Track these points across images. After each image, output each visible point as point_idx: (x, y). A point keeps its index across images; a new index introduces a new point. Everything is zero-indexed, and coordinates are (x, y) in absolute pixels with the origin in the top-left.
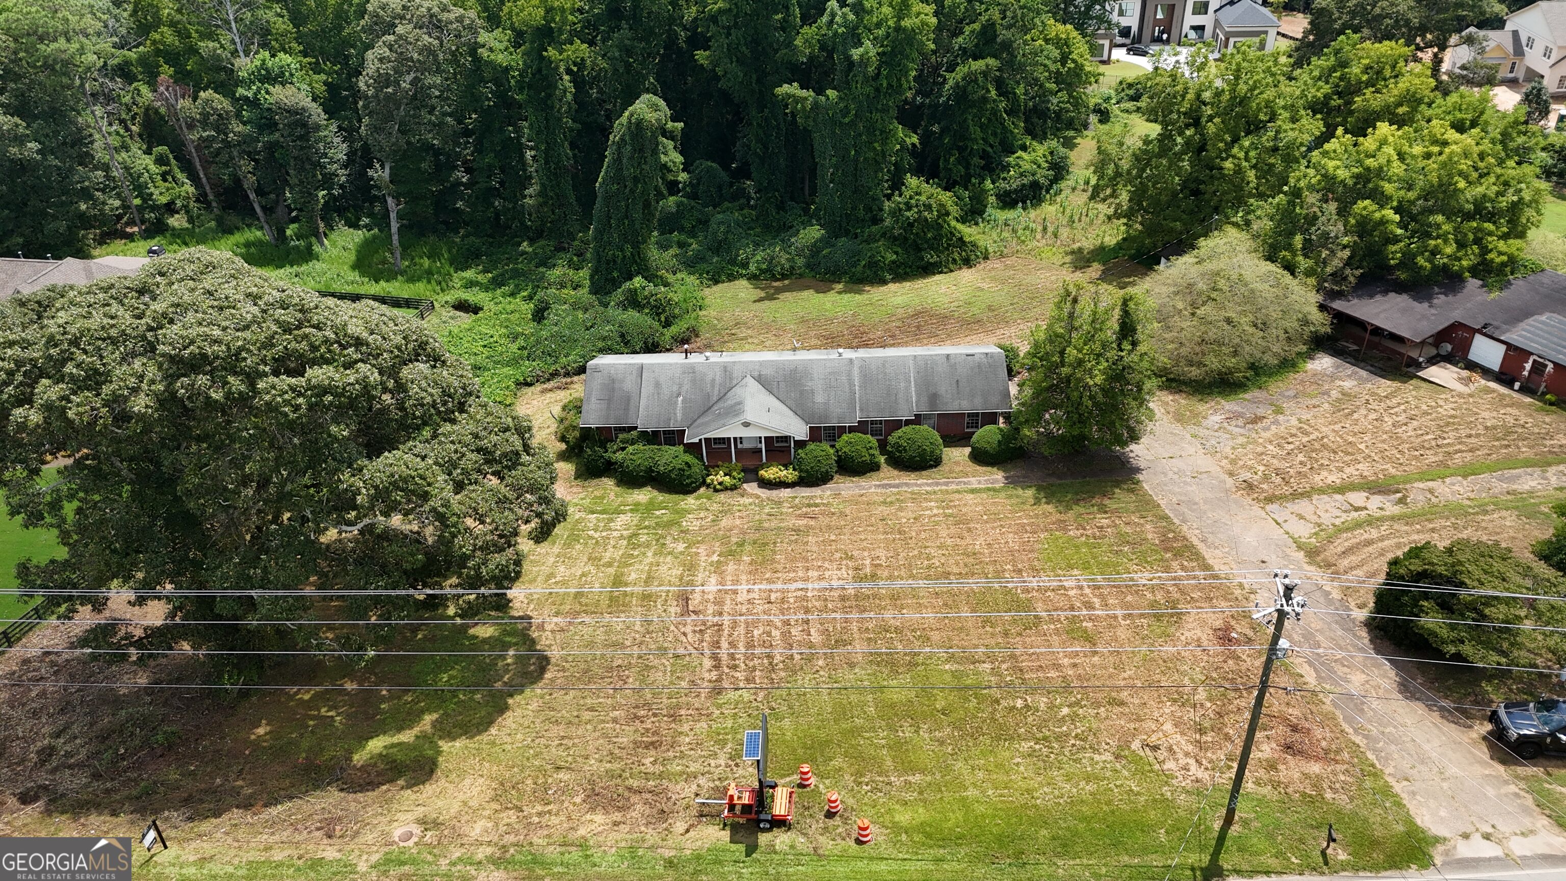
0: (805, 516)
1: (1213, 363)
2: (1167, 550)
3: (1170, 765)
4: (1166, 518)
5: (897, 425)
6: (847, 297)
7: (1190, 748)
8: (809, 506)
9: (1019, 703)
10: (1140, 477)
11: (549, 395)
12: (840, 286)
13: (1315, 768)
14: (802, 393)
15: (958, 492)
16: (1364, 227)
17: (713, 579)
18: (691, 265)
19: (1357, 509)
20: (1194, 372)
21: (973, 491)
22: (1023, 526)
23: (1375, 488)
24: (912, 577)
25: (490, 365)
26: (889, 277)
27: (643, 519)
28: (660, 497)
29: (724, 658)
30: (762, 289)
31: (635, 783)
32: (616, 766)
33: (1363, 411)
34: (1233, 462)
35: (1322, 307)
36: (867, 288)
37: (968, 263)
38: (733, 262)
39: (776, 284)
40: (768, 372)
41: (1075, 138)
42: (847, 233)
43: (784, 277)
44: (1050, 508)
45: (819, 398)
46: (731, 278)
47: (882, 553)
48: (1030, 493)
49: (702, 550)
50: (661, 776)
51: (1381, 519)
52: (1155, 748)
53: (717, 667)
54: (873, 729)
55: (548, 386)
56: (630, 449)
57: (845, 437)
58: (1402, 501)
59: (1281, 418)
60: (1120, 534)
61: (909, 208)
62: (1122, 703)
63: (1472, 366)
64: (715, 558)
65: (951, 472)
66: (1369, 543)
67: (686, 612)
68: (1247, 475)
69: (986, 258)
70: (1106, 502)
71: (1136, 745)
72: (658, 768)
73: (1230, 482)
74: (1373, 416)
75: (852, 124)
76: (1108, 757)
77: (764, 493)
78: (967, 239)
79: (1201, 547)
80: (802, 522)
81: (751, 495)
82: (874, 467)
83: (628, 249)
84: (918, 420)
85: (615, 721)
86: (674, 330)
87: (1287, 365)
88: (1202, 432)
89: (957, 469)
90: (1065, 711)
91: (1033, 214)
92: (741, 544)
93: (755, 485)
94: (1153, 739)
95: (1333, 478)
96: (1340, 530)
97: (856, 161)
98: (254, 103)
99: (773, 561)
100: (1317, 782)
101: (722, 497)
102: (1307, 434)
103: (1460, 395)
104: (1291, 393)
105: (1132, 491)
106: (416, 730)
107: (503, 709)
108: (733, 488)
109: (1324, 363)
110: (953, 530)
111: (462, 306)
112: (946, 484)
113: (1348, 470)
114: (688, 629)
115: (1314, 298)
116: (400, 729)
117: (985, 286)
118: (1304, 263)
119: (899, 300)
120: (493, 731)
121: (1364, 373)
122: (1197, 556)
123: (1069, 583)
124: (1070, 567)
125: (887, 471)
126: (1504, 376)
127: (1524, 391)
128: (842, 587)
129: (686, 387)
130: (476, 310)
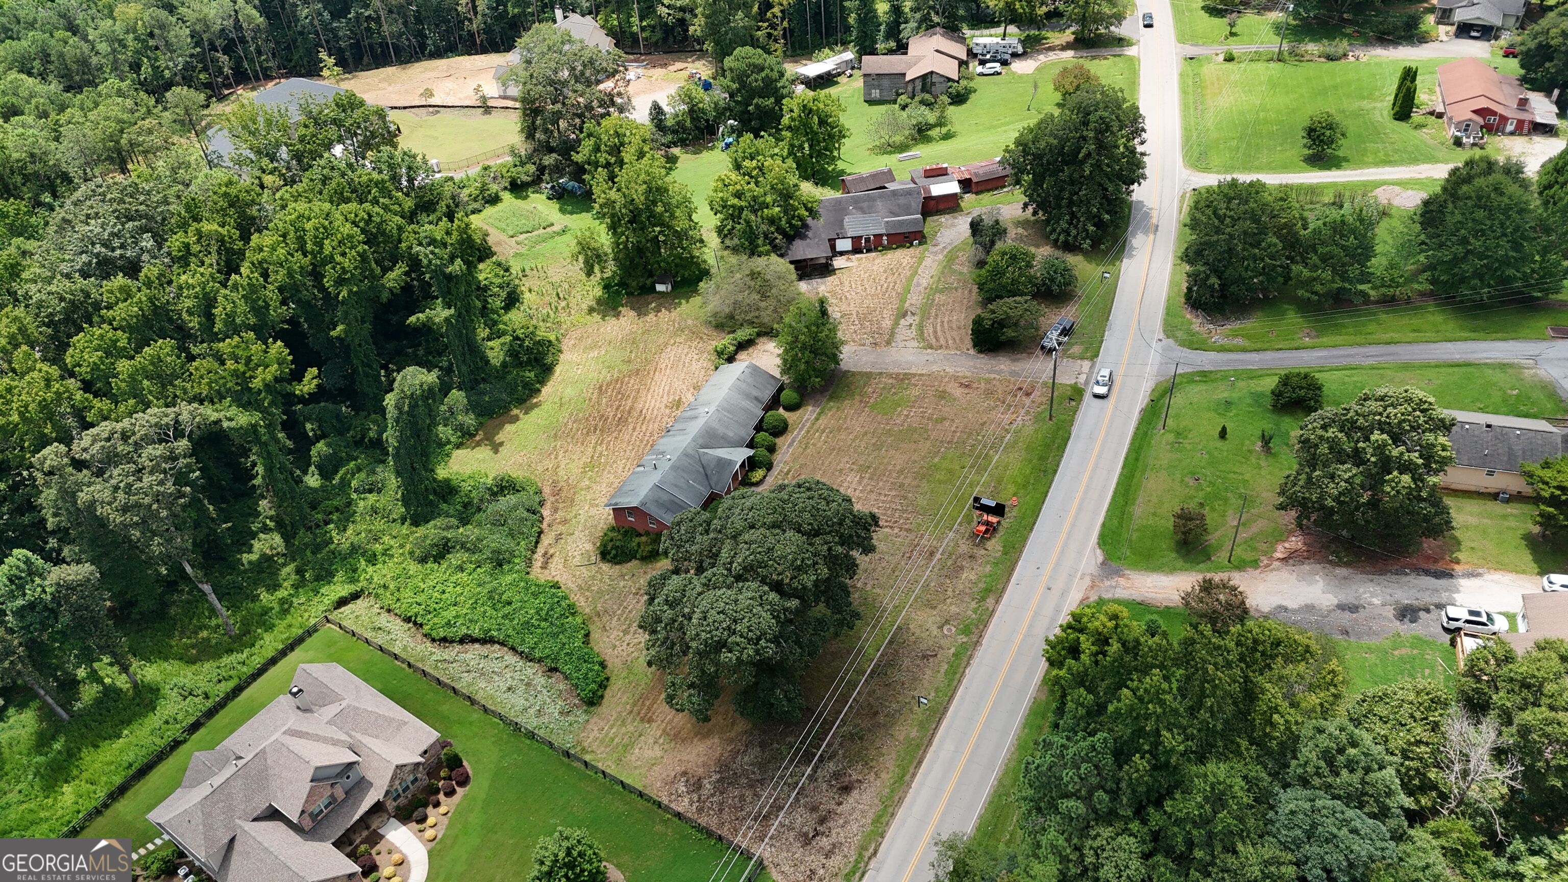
0: (794, 478)
2: (903, 381)
3: (1020, 423)
4: (883, 373)
5: (762, 420)
6: (535, 413)
8: (787, 474)
10: (844, 369)
11: (551, 564)
12: (517, 411)
13: (1038, 393)
14: (722, 438)
15: (813, 423)
16: (772, 221)
19: (911, 326)
21: (817, 419)
22: (855, 413)
23: (902, 315)
24: (869, 455)
26: (539, 385)
30: (480, 445)
31: (952, 562)
32: (939, 567)
33: (847, 293)
34: (854, 341)
35: (789, 261)
36: (534, 401)
37: (560, 351)
38: (441, 446)
39: (477, 438)
40: (700, 441)
43: (479, 429)
44: (847, 401)
46: (449, 455)
47: (845, 460)
48: (831, 403)
50: (952, 554)
51: (921, 323)
55: (538, 563)
57: (757, 440)
58: (913, 314)
60: (882, 389)
62: (985, 423)
63: (842, 253)
65: (795, 421)
66: (935, 332)
68: (868, 341)
69: (560, 342)
70: (857, 384)
71: (1008, 426)
72: (948, 554)
73: (867, 347)
74: (852, 292)
76: (1009, 435)
77: (764, 487)
79: (907, 371)
82: (776, 443)
84: (764, 411)
86: (531, 489)
89: (795, 418)
90: (980, 438)
91: (528, 304)
95: (887, 323)
96: (921, 335)
100: (1042, 396)
102: (851, 314)
103: (858, 267)
105: (853, 375)
109: (803, 286)
110: (843, 434)
111: (342, 602)
112: (805, 425)
113: (885, 316)
115: (784, 261)
119: (570, 392)
120: (885, 606)
121: (819, 280)
122: (914, 375)
123: (905, 413)
124: (895, 409)
125: (779, 441)
126: (856, 250)
127: (869, 251)
128: (861, 477)
129: (685, 476)
130: (355, 596)
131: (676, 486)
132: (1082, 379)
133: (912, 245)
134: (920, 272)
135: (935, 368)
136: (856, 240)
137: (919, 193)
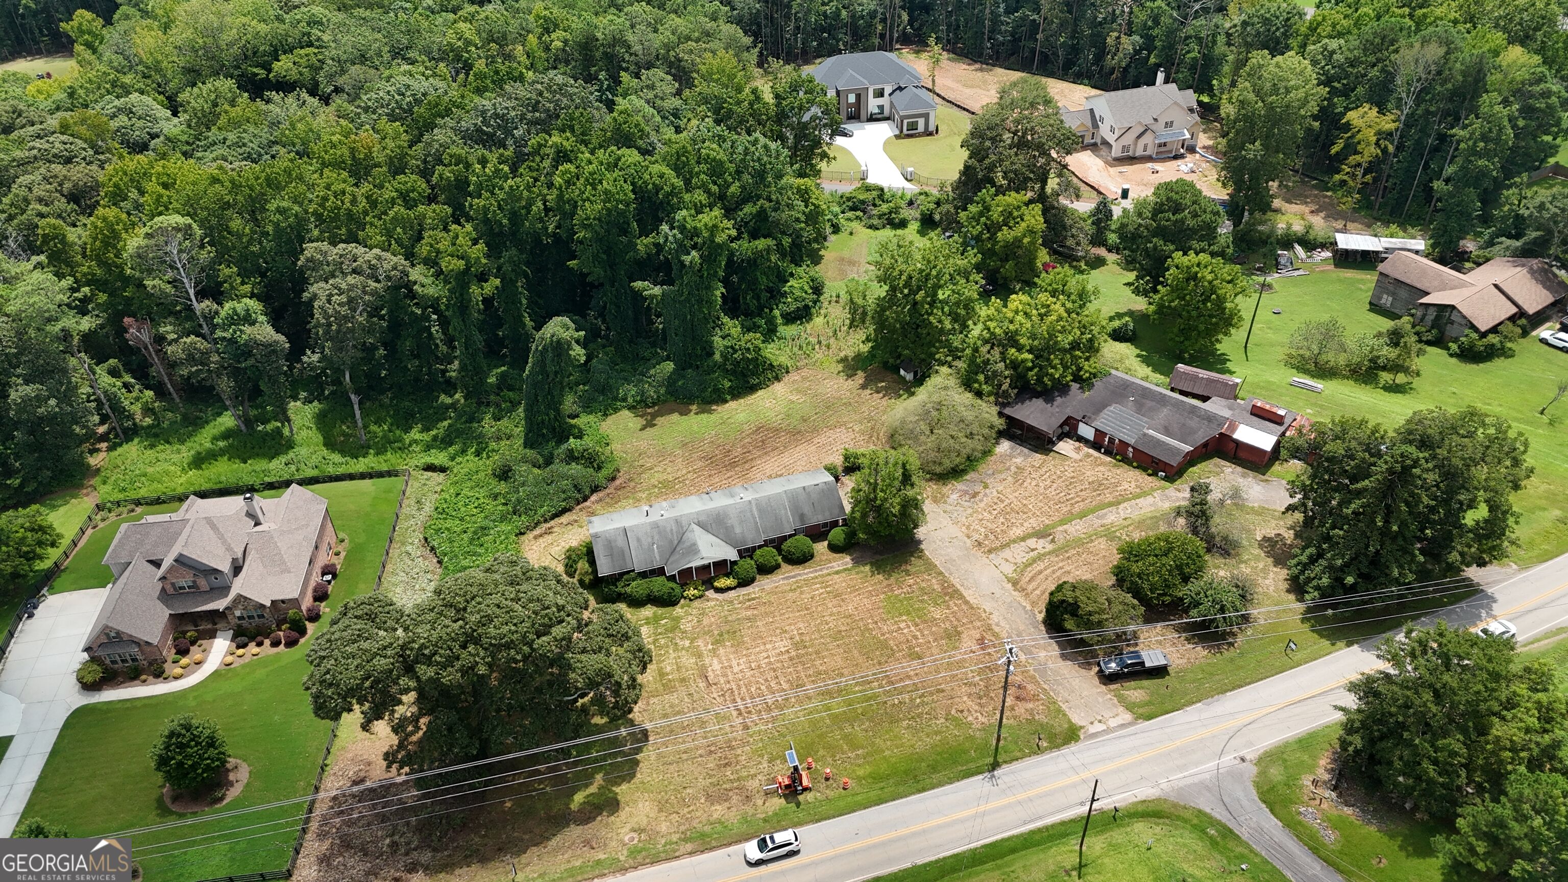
0: (749, 608)
1: (948, 464)
2: (946, 594)
3: (970, 718)
4: (941, 573)
5: (785, 538)
6: (704, 416)
7: (977, 708)
8: (749, 600)
9: (896, 701)
10: (922, 547)
11: (541, 540)
12: (694, 407)
13: (1030, 705)
14: (726, 528)
15: (829, 574)
16: (1014, 365)
17: (715, 661)
18: (588, 406)
19: (1033, 550)
20: (938, 470)
21: (837, 573)
22: (870, 592)
23: (1040, 534)
24: (822, 637)
25: (491, 525)
26: (729, 397)
27: (656, 628)
28: (660, 611)
29: (742, 707)
30: (642, 416)
31: (728, 786)
32: (714, 780)
33: (1029, 481)
34: (968, 528)
35: (1001, 414)
36: (714, 407)
37: (778, 379)
38: (616, 399)
39: (649, 411)
40: (703, 518)
41: (819, 250)
42: (691, 366)
43: (654, 404)
44: (880, 577)
45: (738, 530)
46: (616, 410)
47: (801, 625)
48: (868, 568)
49: (700, 643)
50: (738, 779)
51: (1044, 555)
52: (962, 711)
53: (740, 714)
54: (832, 731)
55: (537, 532)
56: (634, 584)
57: (758, 552)
58: (1053, 541)
59: (987, 491)
60: (923, 589)
61: (735, 351)
62: (943, 691)
63: (1080, 439)
64: (710, 647)
65: (821, 561)
66: (1040, 572)
67: (709, 685)
68: (976, 536)
69: (788, 372)
70: (909, 567)
71: (953, 712)
72: (735, 776)
73: (968, 541)
74: (1034, 483)
75: (688, 300)
76: (943, 720)
77: (720, 596)
78: (775, 364)
79: (962, 589)
80: (749, 613)
81: (713, 600)
82: (778, 566)
83: (552, 414)
84: (796, 532)
85: (701, 756)
86: (604, 472)
87: (987, 453)
88: (949, 508)
89: (824, 558)
90: (918, 701)
91: (809, 326)
92: (721, 635)
93: (712, 591)
94: (961, 708)
95: (1018, 532)
96: (1027, 566)
97: (692, 321)
98: (232, 341)
99: (744, 642)
100: (1031, 712)
101: (696, 603)
102: (1002, 501)
103: (1075, 461)
104: (990, 472)
105: (920, 557)
106: (596, 785)
107: (637, 763)
108: (701, 597)
109: (1005, 446)
110: (835, 602)
111: (430, 468)
112: (821, 570)
113: (1025, 524)
114: (715, 695)
115: (995, 410)
116: (587, 786)
117: (794, 398)
118: (986, 388)
119: (741, 417)
120: (638, 775)
121: (1026, 451)
122: (962, 597)
123: (902, 625)
124: (901, 615)
125: (785, 567)
126: (1096, 445)
127: (1107, 453)
128: (788, 651)
129: (656, 538)
130: (443, 469)
131: (638, 540)
132: (1092, 730)
133: (1155, 474)
134: (1121, 506)
135: (987, 606)
136: (1099, 433)
137: (1221, 425)
